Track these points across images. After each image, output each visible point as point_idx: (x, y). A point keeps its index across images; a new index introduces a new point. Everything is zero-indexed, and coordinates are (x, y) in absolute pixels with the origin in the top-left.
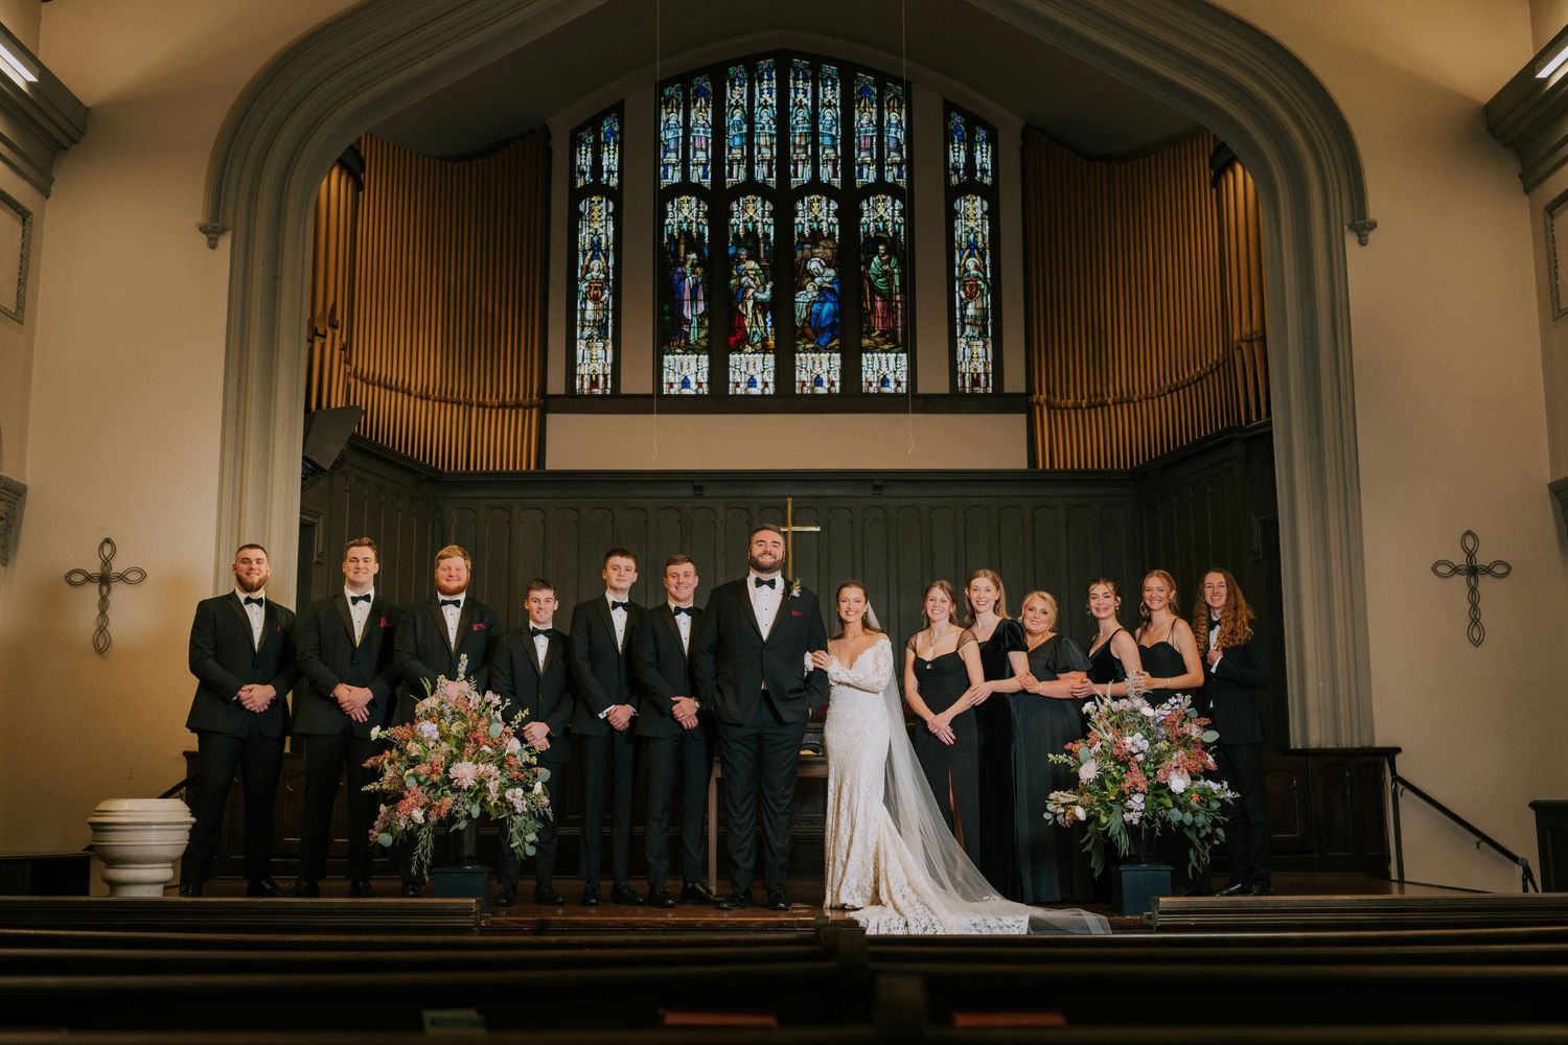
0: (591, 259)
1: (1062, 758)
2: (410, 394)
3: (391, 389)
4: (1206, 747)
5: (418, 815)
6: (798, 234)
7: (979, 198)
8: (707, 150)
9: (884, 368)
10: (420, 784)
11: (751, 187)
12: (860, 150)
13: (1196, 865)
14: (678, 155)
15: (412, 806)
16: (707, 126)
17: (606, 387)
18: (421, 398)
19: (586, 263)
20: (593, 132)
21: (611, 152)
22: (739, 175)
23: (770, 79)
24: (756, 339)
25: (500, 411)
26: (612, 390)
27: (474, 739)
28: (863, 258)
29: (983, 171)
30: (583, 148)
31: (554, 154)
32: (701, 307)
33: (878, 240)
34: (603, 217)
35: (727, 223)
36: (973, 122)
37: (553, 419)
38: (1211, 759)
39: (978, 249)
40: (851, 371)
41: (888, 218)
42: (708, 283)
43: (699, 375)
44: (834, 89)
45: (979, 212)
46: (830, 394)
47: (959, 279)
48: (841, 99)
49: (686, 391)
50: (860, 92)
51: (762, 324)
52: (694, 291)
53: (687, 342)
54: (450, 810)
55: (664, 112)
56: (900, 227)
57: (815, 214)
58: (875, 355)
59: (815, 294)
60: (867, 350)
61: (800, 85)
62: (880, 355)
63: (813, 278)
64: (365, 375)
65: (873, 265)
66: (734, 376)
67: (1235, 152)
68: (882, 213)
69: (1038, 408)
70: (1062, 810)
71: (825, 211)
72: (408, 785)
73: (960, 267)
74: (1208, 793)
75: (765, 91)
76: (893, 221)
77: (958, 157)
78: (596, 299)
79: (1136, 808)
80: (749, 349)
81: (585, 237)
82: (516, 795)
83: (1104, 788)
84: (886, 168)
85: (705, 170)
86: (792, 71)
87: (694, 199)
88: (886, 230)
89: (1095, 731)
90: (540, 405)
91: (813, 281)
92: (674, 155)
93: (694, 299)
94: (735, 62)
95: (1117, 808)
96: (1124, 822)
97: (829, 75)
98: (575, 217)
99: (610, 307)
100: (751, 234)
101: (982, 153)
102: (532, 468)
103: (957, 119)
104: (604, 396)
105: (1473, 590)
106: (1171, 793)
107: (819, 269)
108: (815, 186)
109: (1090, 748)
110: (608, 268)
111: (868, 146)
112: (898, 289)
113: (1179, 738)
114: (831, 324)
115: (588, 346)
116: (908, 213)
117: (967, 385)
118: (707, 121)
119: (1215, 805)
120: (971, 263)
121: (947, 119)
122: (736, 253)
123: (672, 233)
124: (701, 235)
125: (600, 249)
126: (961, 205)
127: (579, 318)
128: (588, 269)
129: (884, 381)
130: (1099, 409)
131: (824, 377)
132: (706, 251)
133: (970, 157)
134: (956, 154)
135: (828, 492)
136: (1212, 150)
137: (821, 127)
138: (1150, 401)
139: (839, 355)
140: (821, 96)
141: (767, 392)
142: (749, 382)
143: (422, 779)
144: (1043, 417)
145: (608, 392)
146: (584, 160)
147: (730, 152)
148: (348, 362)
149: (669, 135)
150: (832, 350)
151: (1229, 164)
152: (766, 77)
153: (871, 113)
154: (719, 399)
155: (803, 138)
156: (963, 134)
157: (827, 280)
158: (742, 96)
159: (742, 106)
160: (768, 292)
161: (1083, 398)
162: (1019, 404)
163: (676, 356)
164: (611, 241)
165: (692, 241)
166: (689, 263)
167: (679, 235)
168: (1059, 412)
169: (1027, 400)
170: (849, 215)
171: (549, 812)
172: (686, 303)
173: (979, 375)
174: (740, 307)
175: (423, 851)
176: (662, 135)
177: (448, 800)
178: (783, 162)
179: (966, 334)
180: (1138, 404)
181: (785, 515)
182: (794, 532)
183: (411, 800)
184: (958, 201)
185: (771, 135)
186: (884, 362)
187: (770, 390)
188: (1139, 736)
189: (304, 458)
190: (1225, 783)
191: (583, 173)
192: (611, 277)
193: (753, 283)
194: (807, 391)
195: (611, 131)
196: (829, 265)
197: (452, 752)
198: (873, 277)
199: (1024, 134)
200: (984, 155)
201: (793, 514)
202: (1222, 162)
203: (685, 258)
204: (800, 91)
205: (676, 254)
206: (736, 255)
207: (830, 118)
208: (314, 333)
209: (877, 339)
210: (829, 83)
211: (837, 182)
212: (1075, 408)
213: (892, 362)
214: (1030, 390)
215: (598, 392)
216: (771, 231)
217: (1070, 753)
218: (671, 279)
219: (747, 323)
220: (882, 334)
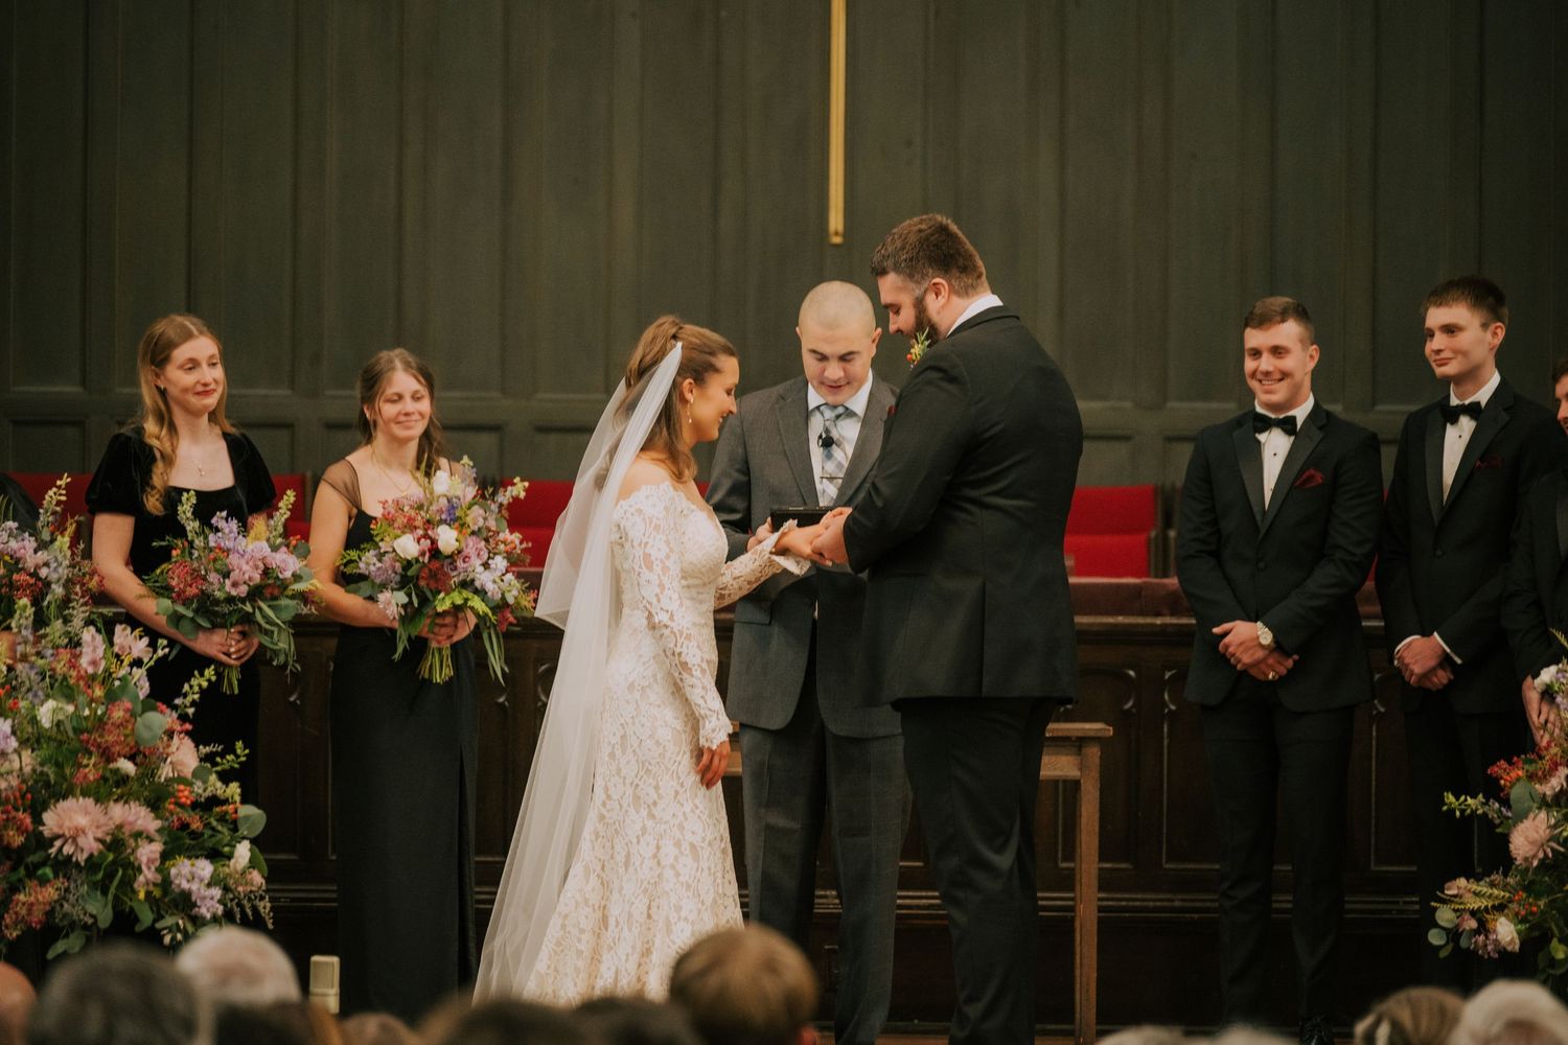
1: (1472, 804)
70: (1469, 924)
82: (194, 874)
109: (1538, 780)
171: (265, 907)
177: (45, 890)
197: (42, 774)
217: (1494, 791)
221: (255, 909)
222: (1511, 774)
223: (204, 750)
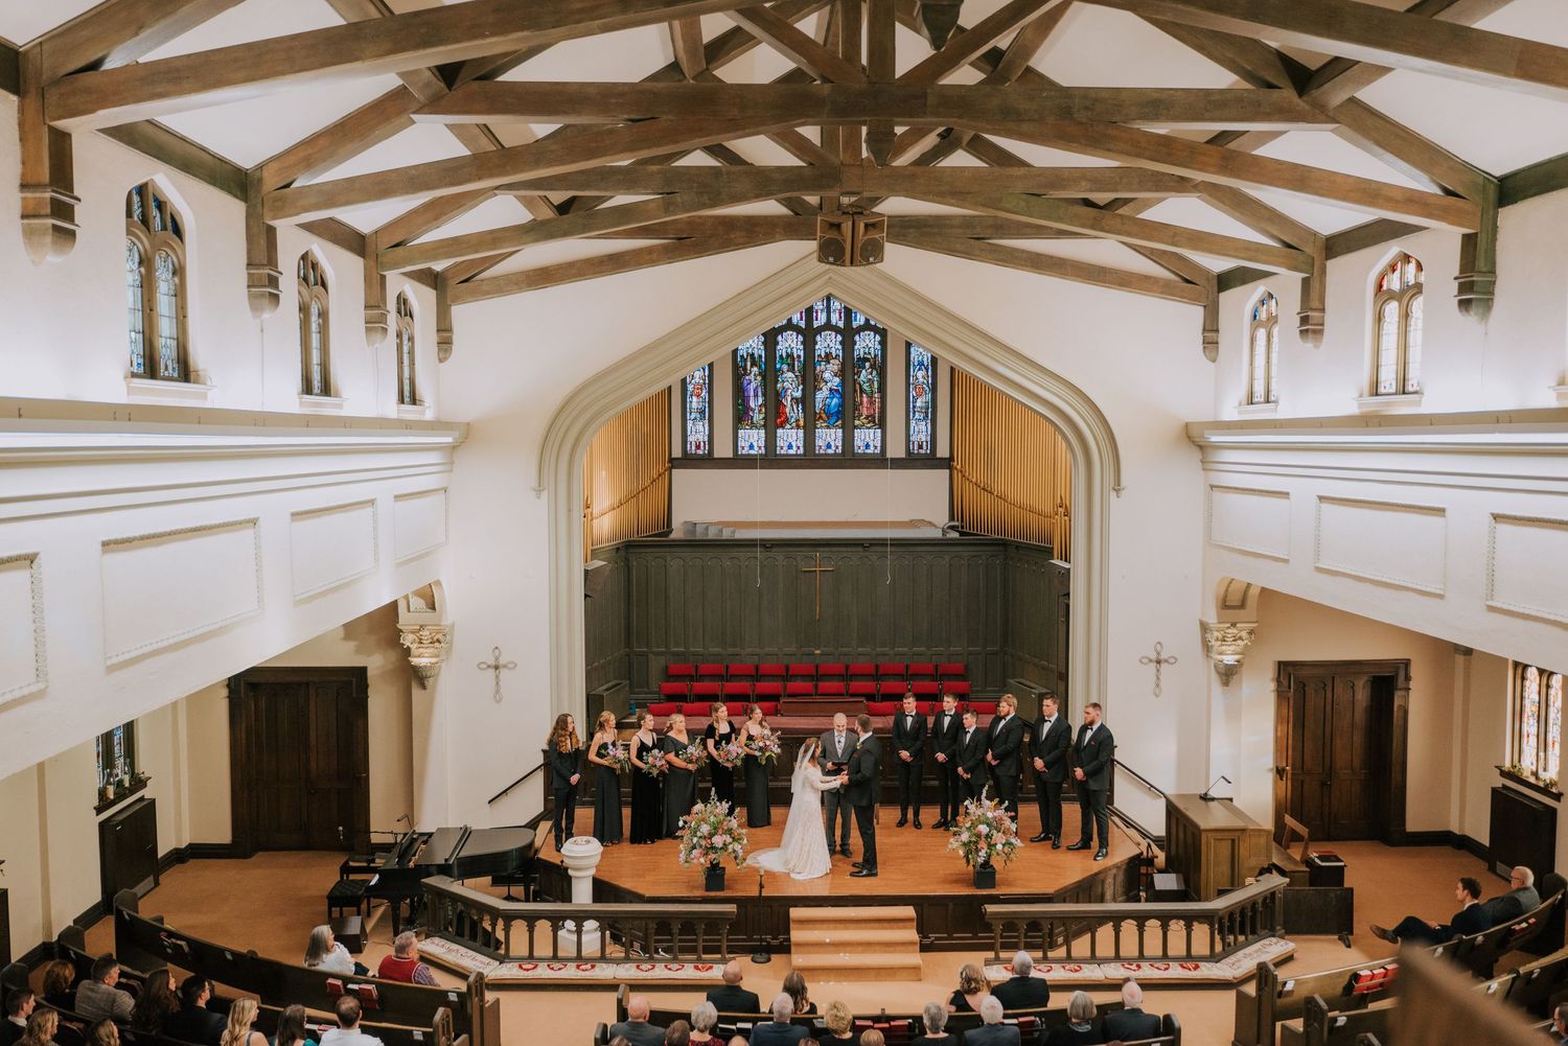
6: (818, 355)
9: (867, 439)
11: (789, 326)
17: (705, 450)
24: (792, 420)
25: (651, 486)
26: (708, 450)
32: (760, 401)
33: (868, 360)
35: (775, 348)
39: (924, 367)
40: (848, 440)
41: (871, 345)
42: (765, 386)
43: (759, 441)
46: (835, 455)
47: (912, 383)
49: (752, 452)
51: (796, 411)
52: (755, 390)
53: (752, 423)
56: (878, 351)
57: (828, 343)
59: (827, 392)
60: (855, 427)
63: (826, 382)
65: (862, 375)
66: (780, 443)
68: (867, 342)
69: (955, 469)
71: (833, 341)
73: (913, 376)
76: (874, 347)
78: (698, 396)
80: (788, 426)
90: (668, 466)
91: (826, 384)
93: (756, 395)
99: (707, 400)
100: (790, 356)
104: (704, 456)
105: (1158, 670)
107: (830, 375)
108: (828, 326)
110: (705, 376)
112: (876, 391)
114: (836, 411)
115: (694, 424)
116: (883, 343)
117: (915, 449)
120: (920, 374)
122: (780, 368)
123: (743, 355)
124: (760, 356)
127: (688, 406)
128: (693, 378)
129: (867, 446)
130: (990, 494)
131: (832, 443)
141: (799, 453)
142: (788, 446)
145: (707, 453)
150: (837, 427)
154: (771, 459)
157: (835, 384)
160: (800, 392)
162: (947, 464)
166: (753, 373)
167: (747, 356)
168: (967, 481)
169: (950, 461)
170: (848, 344)
172: (751, 398)
173: (922, 442)
174: (783, 401)
179: (916, 417)
180: (1009, 505)
181: (816, 561)
182: (820, 571)
186: (867, 434)
187: (801, 451)
192: (707, 381)
193: (790, 385)
194: (822, 452)
196: (836, 376)
198: (862, 383)
201: (820, 561)
203: (750, 370)
205: (745, 369)
209: (864, 420)
211: (841, 324)
213: (872, 435)
214: (951, 458)
215: (700, 452)
216: (802, 354)
218: (742, 383)
219: (787, 410)
220: (867, 418)
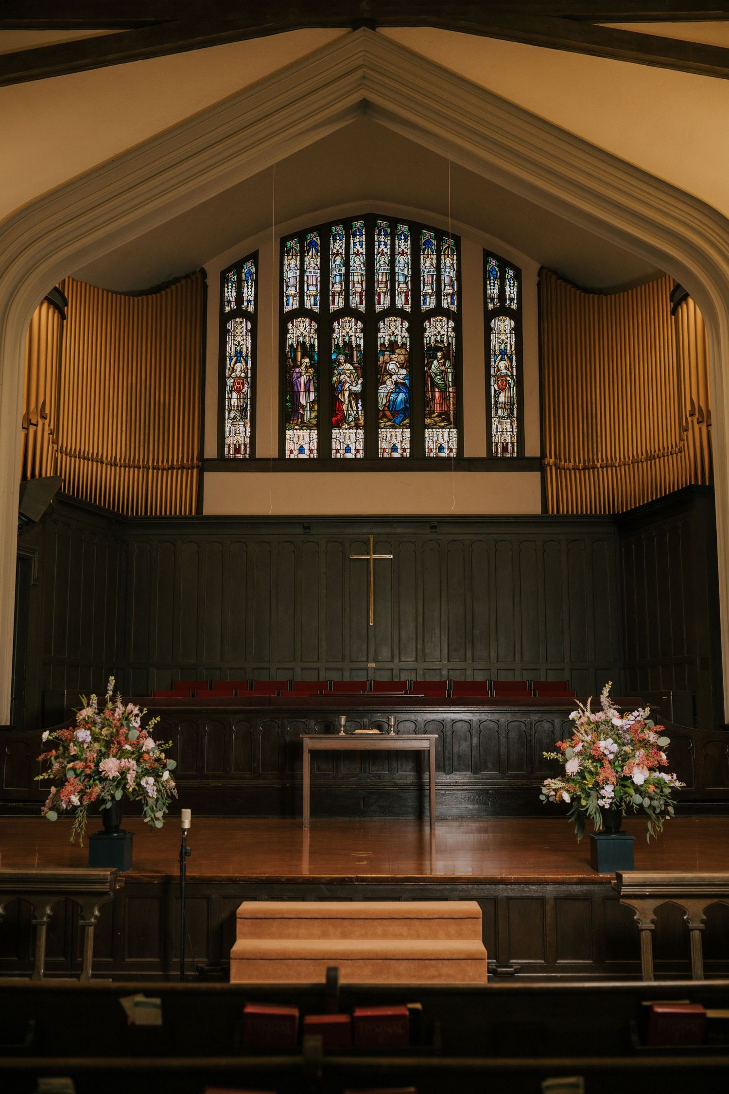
0: (236, 362)
1: (553, 755)
2: (102, 463)
3: (88, 460)
4: (660, 748)
5: (75, 800)
6: (381, 344)
7: (508, 318)
8: (316, 285)
9: (440, 440)
10: (77, 775)
11: (347, 311)
12: (424, 285)
13: (652, 833)
14: (296, 289)
15: (71, 793)
16: (316, 268)
17: (246, 453)
18: (111, 465)
19: (232, 365)
20: (236, 272)
21: (250, 287)
22: (338, 303)
23: (361, 235)
24: (351, 419)
25: (170, 471)
26: (249, 455)
27: (117, 742)
28: (426, 362)
29: (512, 299)
30: (230, 284)
31: (209, 289)
32: (312, 397)
33: (438, 349)
34: (244, 333)
35: (330, 337)
36: (504, 264)
37: (208, 476)
38: (664, 757)
39: (507, 355)
40: (417, 441)
41: (444, 333)
42: (317, 379)
43: (311, 444)
44: (406, 241)
45: (508, 328)
46: (402, 458)
47: (494, 376)
48: (411, 248)
49: (302, 456)
50: (425, 244)
51: (355, 408)
52: (307, 385)
53: (302, 422)
54: (99, 795)
55: (286, 258)
56: (452, 339)
57: (393, 330)
58: (434, 430)
59: (392, 387)
60: (428, 426)
61: (382, 238)
62: (437, 430)
63: (391, 375)
64: (68, 451)
65: (433, 366)
66: (335, 445)
67: (688, 291)
68: (439, 329)
69: (548, 468)
70: (553, 793)
71: (399, 328)
72: (68, 776)
73: (494, 368)
74: (662, 782)
75: (358, 243)
76: (447, 335)
77: (493, 290)
78: (239, 391)
79: (607, 795)
80: (346, 426)
81: (231, 348)
82: (149, 782)
83: (584, 778)
84: (443, 297)
85: (315, 299)
86: (376, 230)
87: (307, 320)
88: (442, 342)
89: (578, 734)
90: (199, 466)
91: (391, 378)
92: (294, 289)
93: (307, 391)
94: (336, 223)
95: (593, 793)
96: (598, 804)
97: (402, 233)
98: (224, 333)
99: (249, 397)
100: (348, 345)
101: (510, 286)
102: (193, 514)
103: (493, 263)
104: (244, 459)
106: (633, 782)
107: (395, 369)
108: (393, 311)
109: (573, 747)
110: (248, 369)
111: (430, 282)
112: (450, 385)
113: (640, 741)
114: (403, 408)
115: (233, 424)
116: (458, 329)
117: (499, 451)
118: (317, 265)
119: (667, 791)
120: (502, 365)
121: (486, 262)
122: (337, 358)
123: (292, 344)
124: (312, 346)
125: (241, 356)
126: (496, 323)
127: (227, 404)
128: (233, 370)
129: (441, 448)
130: (591, 470)
131: (399, 446)
132: (316, 357)
133: (502, 290)
134: (492, 287)
135: (399, 530)
136: (672, 289)
137: (397, 269)
138: (627, 467)
139: (409, 430)
140: (397, 247)
141: (358, 456)
142: (345, 449)
143: (78, 772)
144: (552, 475)
145: (247, 456)
146: (230, 293)
147: (333, 286)
148: (56, 442)
149: (292, 275)
150: (404, 426)
151: (685, 297)
152: (358, 233)
153: (432, 259)
154: (325, 461)
155: (384, 277)
156: (497, 274)
157: (401, 377)
158: (341, 247)
159: (341, 254)
160: (359, 386)
161: (580, 462)
162: (537, 464)
163: (295, 431)
164: (249, 350)
165: (306, 351)
166: (304, 365)
167: (297, 346)
168: (563, 471)
169: (541, 461)
170: (416, 332)
171: (175, 792)
172: (301, 393)
173: (507, 444)
174: (340, 396)
175: (79, 825)
176: (285, 275)
177: (98, 789)
178: (370, 293)
179: (499, 414)
180: (618, 468)
181: (368, 546)
182: (375, 559)
183: (69, 788)
184: (493, 321)
185: (362, 275)
186: (440, 435)
187: (360, 455)
188: (610, 741)
189: (20, 513)
190: (675, 775)
191: (229, 302)
192: (249, 376)
193: (348, 378)
194: (385, 455)
195: (249, 272)
196: (402, 367)
197: (100, 750)
198: (433, 375)
199: (539, 274)
200: (512, 288)
201: (374, 546)
202: (679, 297)
203: (301, 362)
204: (382, 243)
205: (295, 359)
206: (337, 360)
207: (403, 262)
208: (28, 423)
209: (436, 419)
210: (403, 237)
212: (574, 469)
213: (446, 435)
214: (543, 455)
215: (240, 456)
216: (362, 342)
217: (558, 750)
218: (291, 377)
219: (344, 407)
220: (439, 415)
221: (171, 792)
222: (565, 745)
223: (158, 743)
